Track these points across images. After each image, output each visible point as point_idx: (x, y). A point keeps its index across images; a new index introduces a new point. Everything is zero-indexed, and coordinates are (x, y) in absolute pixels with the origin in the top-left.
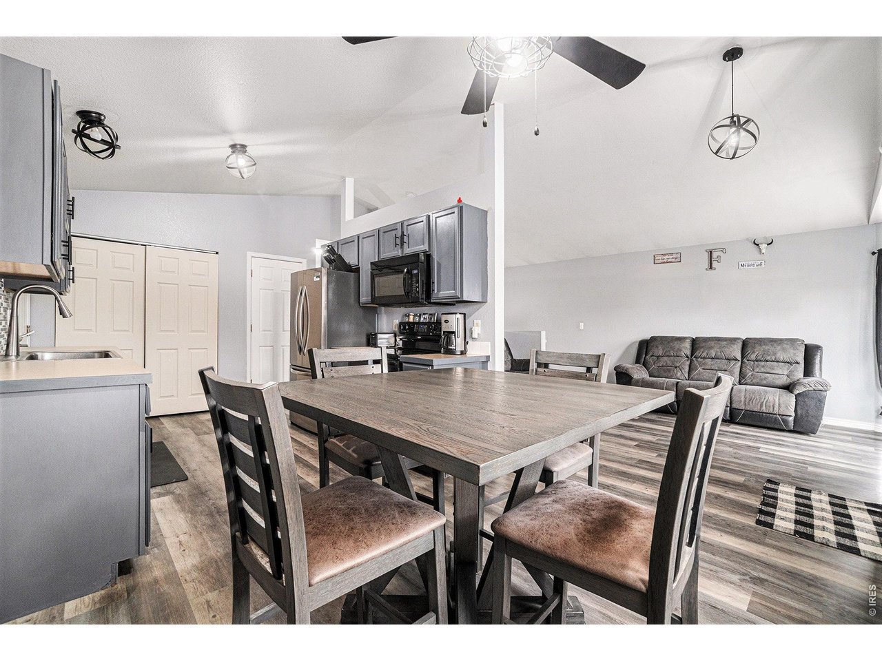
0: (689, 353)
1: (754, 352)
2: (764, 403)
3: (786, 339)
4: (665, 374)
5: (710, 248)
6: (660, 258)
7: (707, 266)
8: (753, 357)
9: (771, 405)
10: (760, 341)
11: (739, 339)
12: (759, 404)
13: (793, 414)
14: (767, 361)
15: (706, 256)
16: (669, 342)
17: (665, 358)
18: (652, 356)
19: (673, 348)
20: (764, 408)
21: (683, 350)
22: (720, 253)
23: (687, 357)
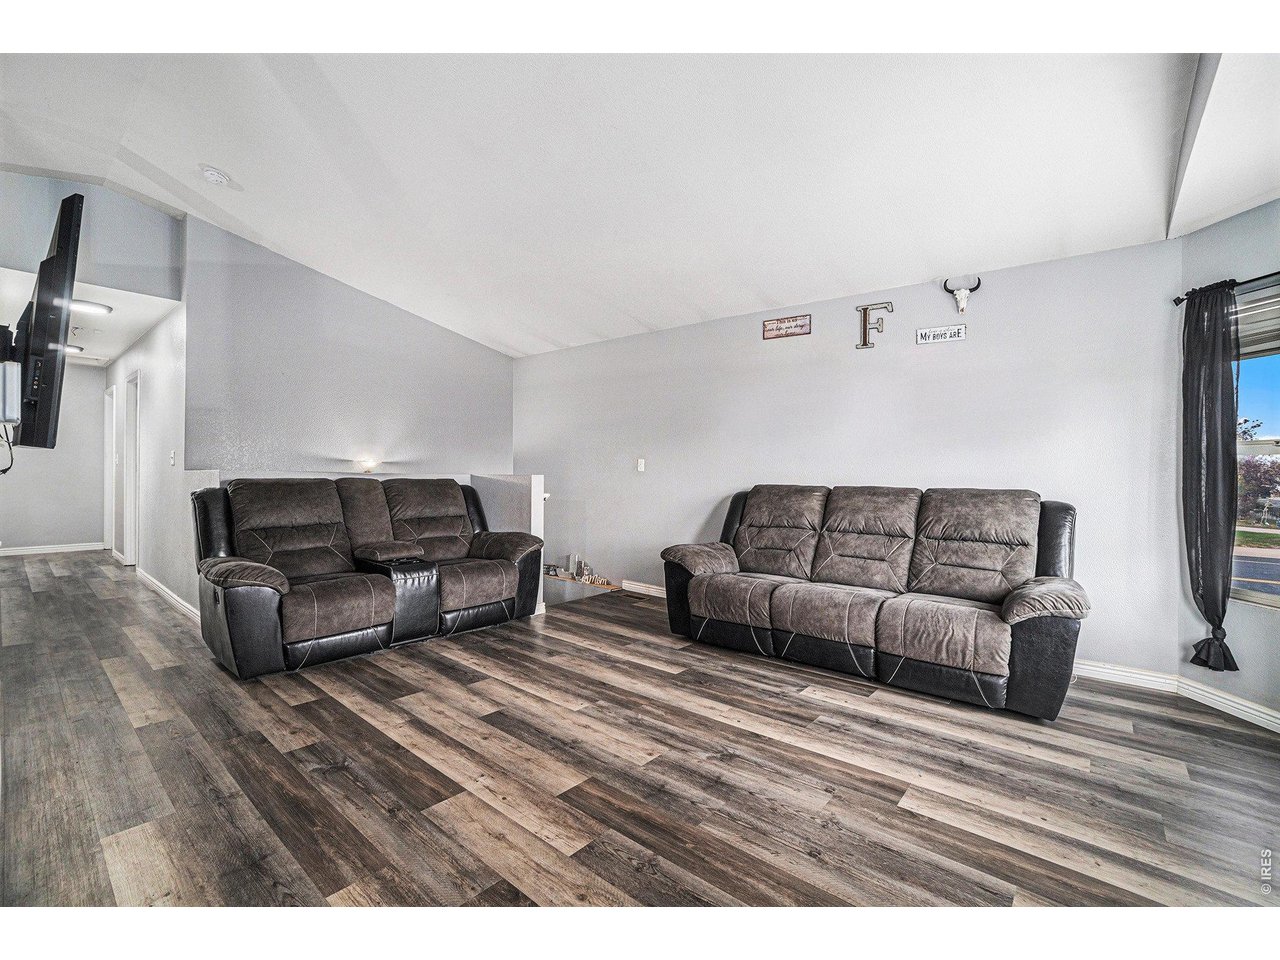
0: (816, 520)
1: (939, 520)
2: (945, 644)
3: (1005, 492)
4: (767, 566)
5: (864, 303)
6: (775, 326)
7: (858, 340)
8: (938, 530)
9: (959, 648)
10: (951, 496)
11: (913, 491)
12: (934, 646)
13: (1006, 672)
14: (964, 540)
15: (857, 317)
16: (781, 499)
17: (772, 532)
18: (751, 526)
19: (787, 510)
20: (944, 655)
21: (806, 513)
22: (882, 313)
23: (815, 529)
